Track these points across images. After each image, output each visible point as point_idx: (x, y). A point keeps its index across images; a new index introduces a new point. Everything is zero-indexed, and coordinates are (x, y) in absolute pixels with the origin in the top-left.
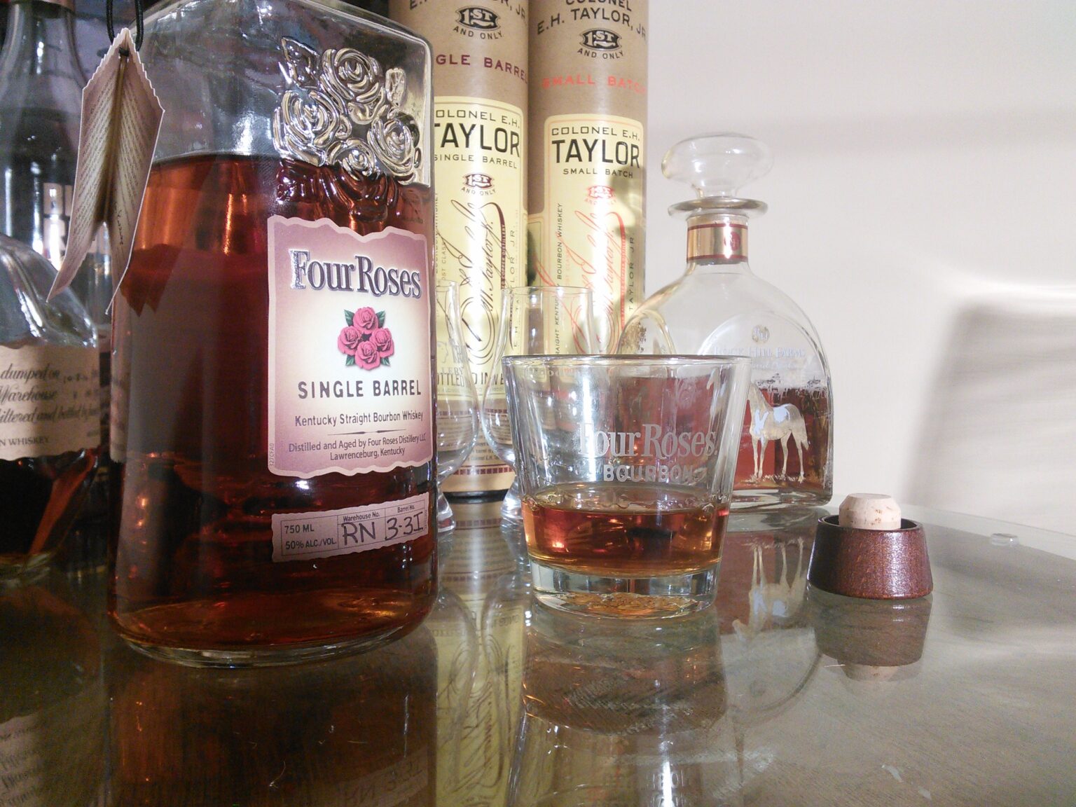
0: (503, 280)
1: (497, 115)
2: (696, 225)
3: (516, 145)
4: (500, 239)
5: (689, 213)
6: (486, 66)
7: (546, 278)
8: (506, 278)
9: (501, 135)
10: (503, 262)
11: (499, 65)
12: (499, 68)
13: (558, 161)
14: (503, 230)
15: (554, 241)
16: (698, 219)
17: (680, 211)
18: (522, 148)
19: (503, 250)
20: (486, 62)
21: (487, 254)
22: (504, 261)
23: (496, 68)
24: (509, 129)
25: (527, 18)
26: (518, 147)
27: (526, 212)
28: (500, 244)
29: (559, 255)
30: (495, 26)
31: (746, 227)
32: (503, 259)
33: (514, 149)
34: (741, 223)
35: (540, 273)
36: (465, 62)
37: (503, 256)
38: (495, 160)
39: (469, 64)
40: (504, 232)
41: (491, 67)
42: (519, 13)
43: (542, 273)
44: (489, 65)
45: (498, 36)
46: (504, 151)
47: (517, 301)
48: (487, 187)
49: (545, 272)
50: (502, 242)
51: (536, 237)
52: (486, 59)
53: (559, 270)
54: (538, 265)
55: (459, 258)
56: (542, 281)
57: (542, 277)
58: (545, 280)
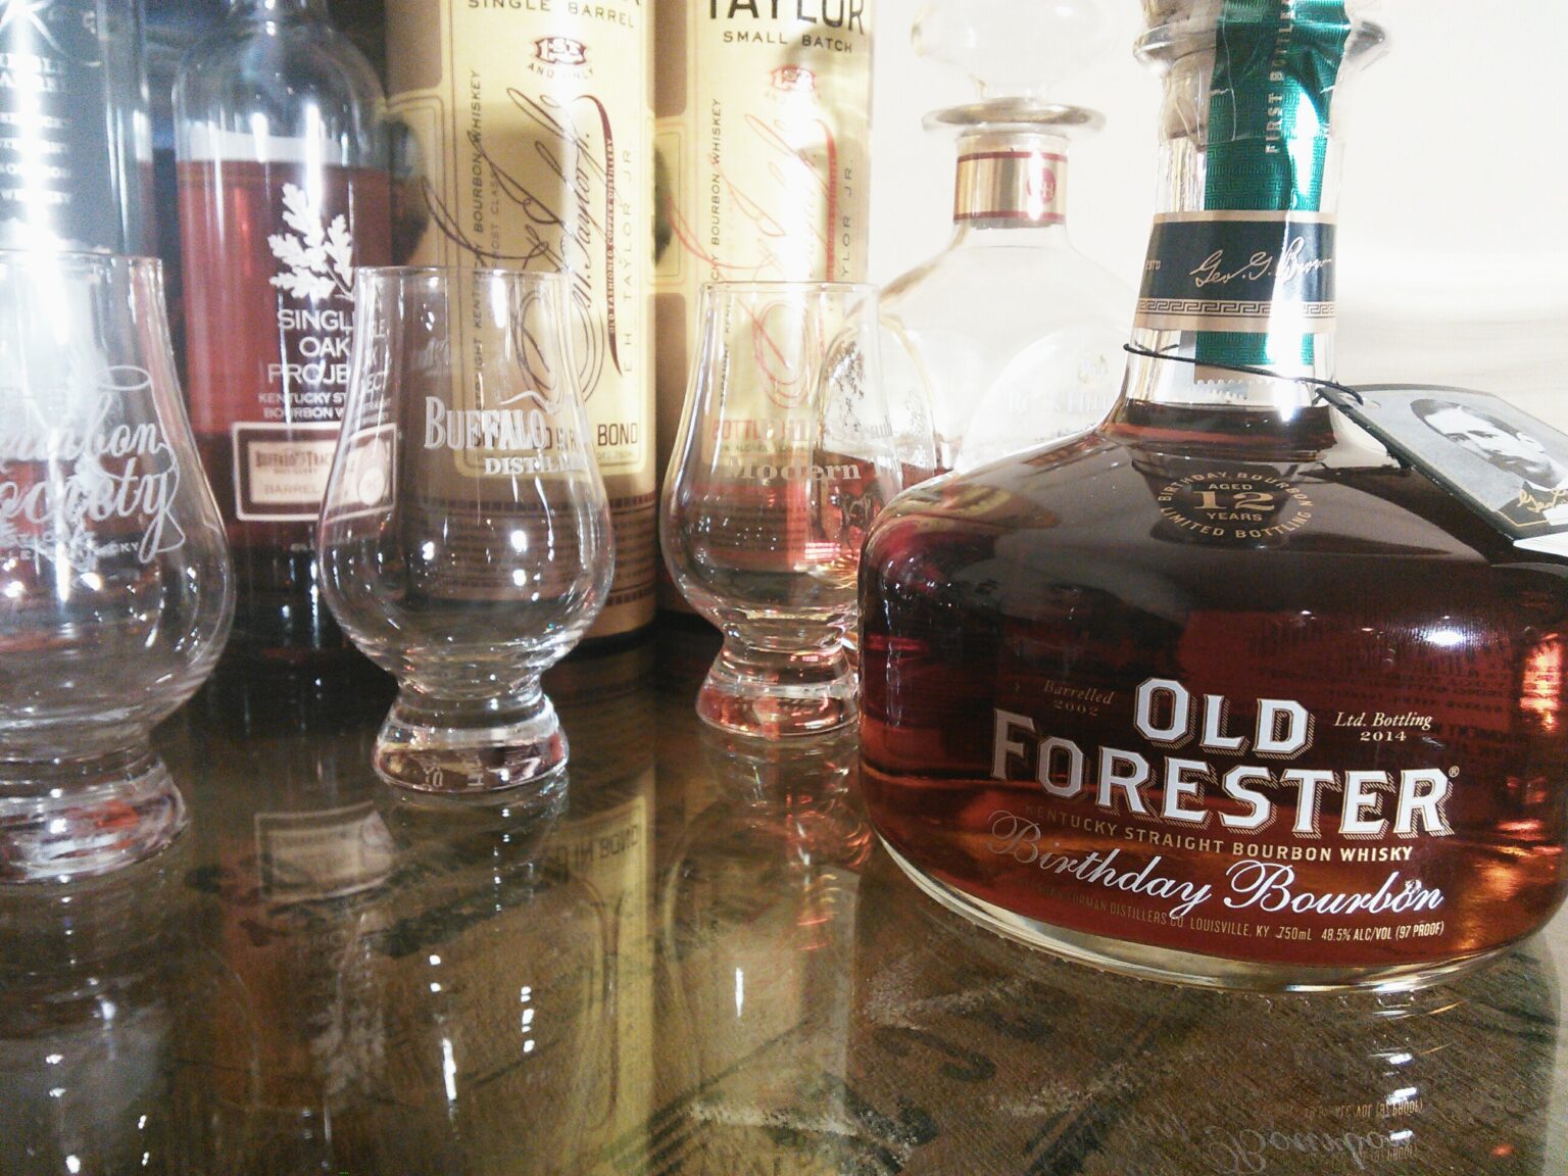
0: (610, 248)
2: (972, 151)
4: (605, 169)
5: (962, 128)
7: (691, 242)
8: (616, 243)
10: (610, 213)
13: (714, 15)
14: (610, 149)
15: (706, 170)
16: (978, 143)
17: (946, 125)
19: (610, 188)
21: (580, 197)
22: (612, 211)
27: (652, 114)
28: (604, 178)
29: (716, 200)
31: (1064, 159)
32: (610, 207)
34: (1057, 151)
35: (678, 232)
37: (611, 201)
38: (593, 10)
40: (611, 153)
43: (683, 231)
47: (627, 280)
48: (577, 63)
49: (688, 230)
50: (607, 174)
51: (671, 161)
53: (715, 229)
54: (676, 217)
55: (524, 204)
56: (683, 247)
57: (682, 240)
58: (688, 246)
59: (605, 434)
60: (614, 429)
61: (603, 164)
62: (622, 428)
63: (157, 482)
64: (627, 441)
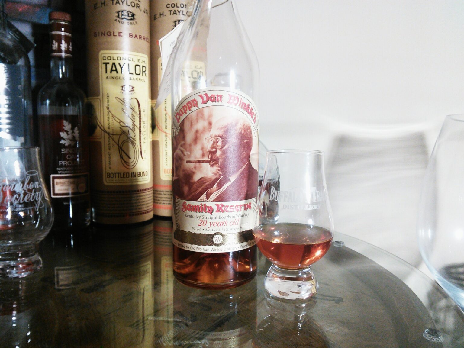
0: (140, 131)
1: (136, 59)
3: (144, 72)
6: (130, 37)
8: (142, 130)
9: (138, 68)
10: (140, 124)
11: (136, 36)
12: (136, 38)
14: (140, 109)
15: (164, 113)
18: (147, 72)
19: (140, 118)
20: (130, 35)
21: (133, 121)
23: (134, 38)
24: (141, 65)
25: (149, 14)
26: (146, 72)
27: (150, 100)
28: (138, 116)
29: (166, 119)
30: (134, 19)
33: (144, 73)
36: (120, 35)
37: (140, 121)
38: (135, 79)
39: (122, 36)
41: (132, 37)
42: (145, 12)
43: (158, 125)
44: (131, 36)
45: (135, 23)
46: (139, 74)
47: (144, 138)
48: (131, 91)
51: (156, 111)
52: (130, 34)
53: (166, 125)
54: (157, 122)
55: (119, 123)
56: (158, 129)
57: (158, 128)
58: (159, 129)
59: (139, 174)
60: (142, 173)
61: (138, 113)
62: (144, 172)
63: (39, 194)
64: (145, 176)
